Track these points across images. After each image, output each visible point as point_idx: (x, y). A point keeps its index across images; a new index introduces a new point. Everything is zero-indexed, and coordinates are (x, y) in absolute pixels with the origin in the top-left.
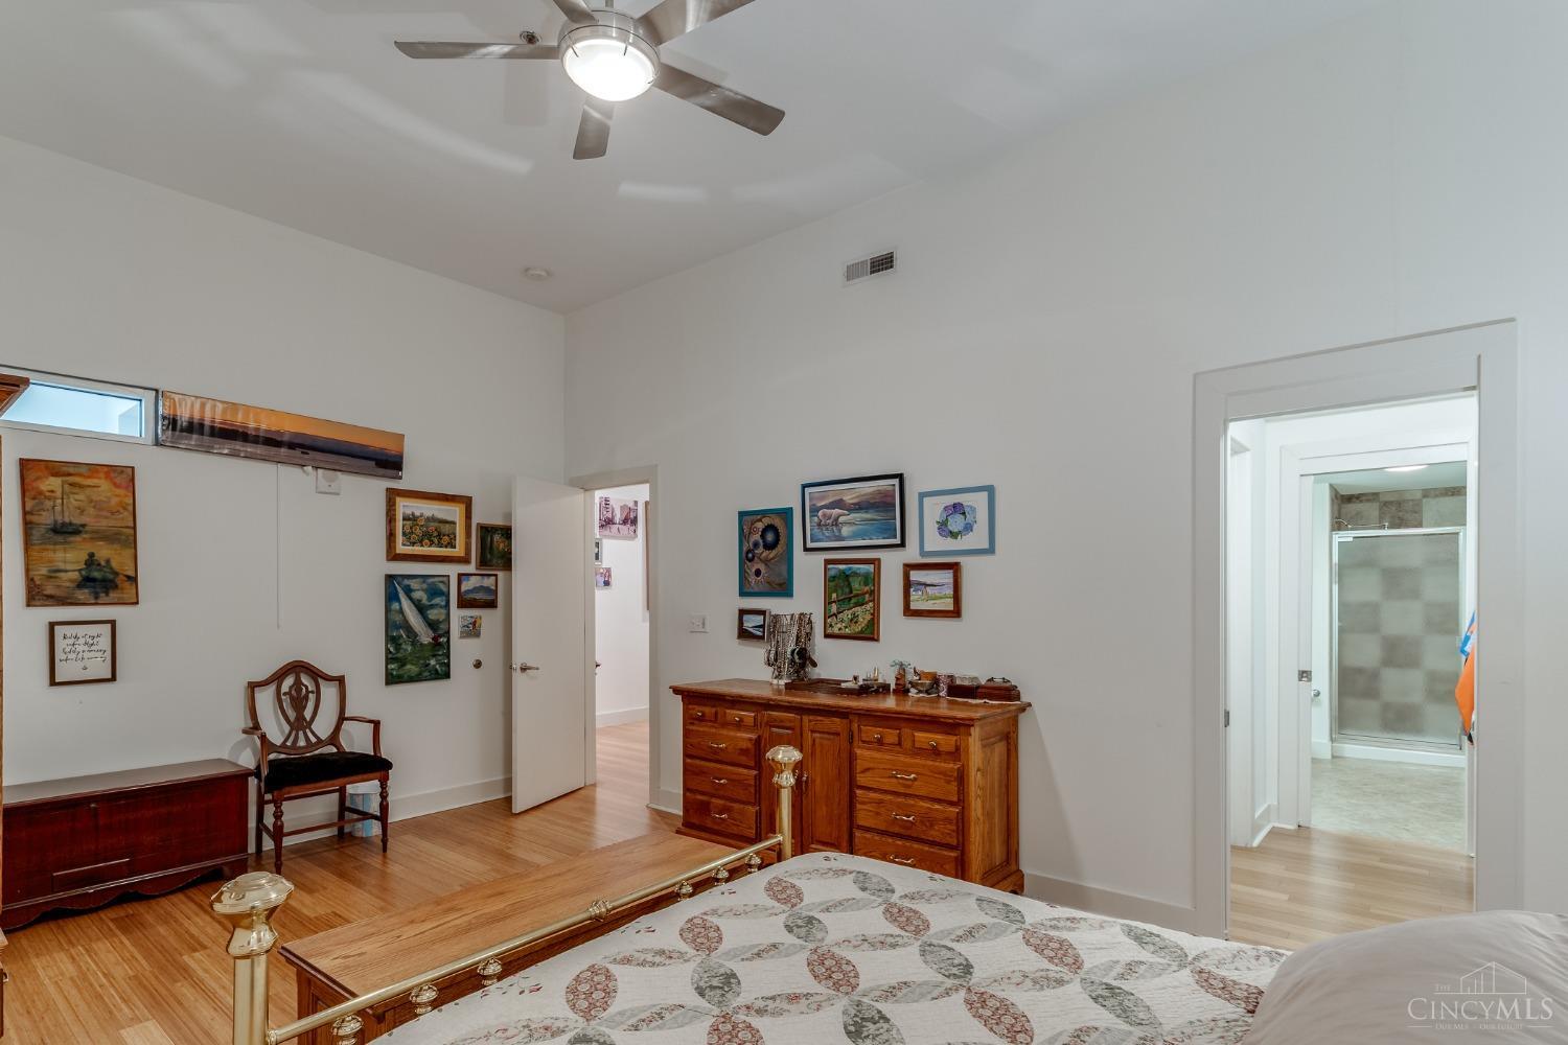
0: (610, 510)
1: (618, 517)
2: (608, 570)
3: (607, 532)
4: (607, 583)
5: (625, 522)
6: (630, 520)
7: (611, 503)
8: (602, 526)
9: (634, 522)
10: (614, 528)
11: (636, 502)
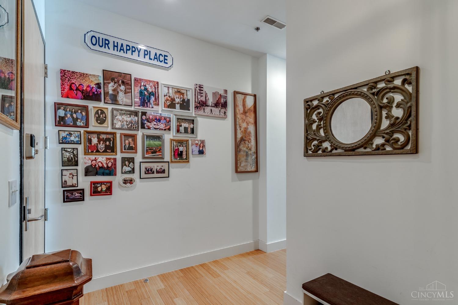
0: (204, 95)
1: (211, 101)
2: (203, 142)
3: (201, 112)
4: (201, 152)
5: (216, 105)
6: (221, 104)
7: (205, 89)
8: (196, 107)
9: (225, 105)
10: (208, 109)
11: (226, 91)
